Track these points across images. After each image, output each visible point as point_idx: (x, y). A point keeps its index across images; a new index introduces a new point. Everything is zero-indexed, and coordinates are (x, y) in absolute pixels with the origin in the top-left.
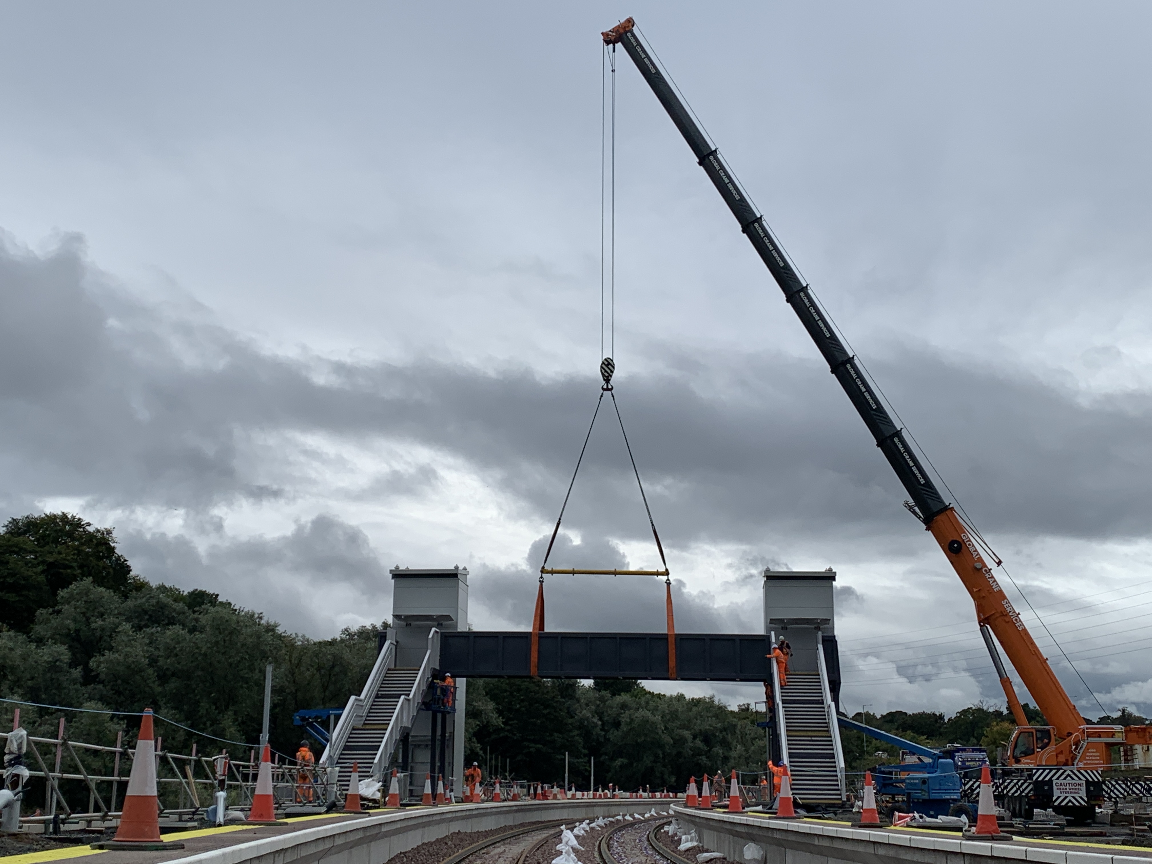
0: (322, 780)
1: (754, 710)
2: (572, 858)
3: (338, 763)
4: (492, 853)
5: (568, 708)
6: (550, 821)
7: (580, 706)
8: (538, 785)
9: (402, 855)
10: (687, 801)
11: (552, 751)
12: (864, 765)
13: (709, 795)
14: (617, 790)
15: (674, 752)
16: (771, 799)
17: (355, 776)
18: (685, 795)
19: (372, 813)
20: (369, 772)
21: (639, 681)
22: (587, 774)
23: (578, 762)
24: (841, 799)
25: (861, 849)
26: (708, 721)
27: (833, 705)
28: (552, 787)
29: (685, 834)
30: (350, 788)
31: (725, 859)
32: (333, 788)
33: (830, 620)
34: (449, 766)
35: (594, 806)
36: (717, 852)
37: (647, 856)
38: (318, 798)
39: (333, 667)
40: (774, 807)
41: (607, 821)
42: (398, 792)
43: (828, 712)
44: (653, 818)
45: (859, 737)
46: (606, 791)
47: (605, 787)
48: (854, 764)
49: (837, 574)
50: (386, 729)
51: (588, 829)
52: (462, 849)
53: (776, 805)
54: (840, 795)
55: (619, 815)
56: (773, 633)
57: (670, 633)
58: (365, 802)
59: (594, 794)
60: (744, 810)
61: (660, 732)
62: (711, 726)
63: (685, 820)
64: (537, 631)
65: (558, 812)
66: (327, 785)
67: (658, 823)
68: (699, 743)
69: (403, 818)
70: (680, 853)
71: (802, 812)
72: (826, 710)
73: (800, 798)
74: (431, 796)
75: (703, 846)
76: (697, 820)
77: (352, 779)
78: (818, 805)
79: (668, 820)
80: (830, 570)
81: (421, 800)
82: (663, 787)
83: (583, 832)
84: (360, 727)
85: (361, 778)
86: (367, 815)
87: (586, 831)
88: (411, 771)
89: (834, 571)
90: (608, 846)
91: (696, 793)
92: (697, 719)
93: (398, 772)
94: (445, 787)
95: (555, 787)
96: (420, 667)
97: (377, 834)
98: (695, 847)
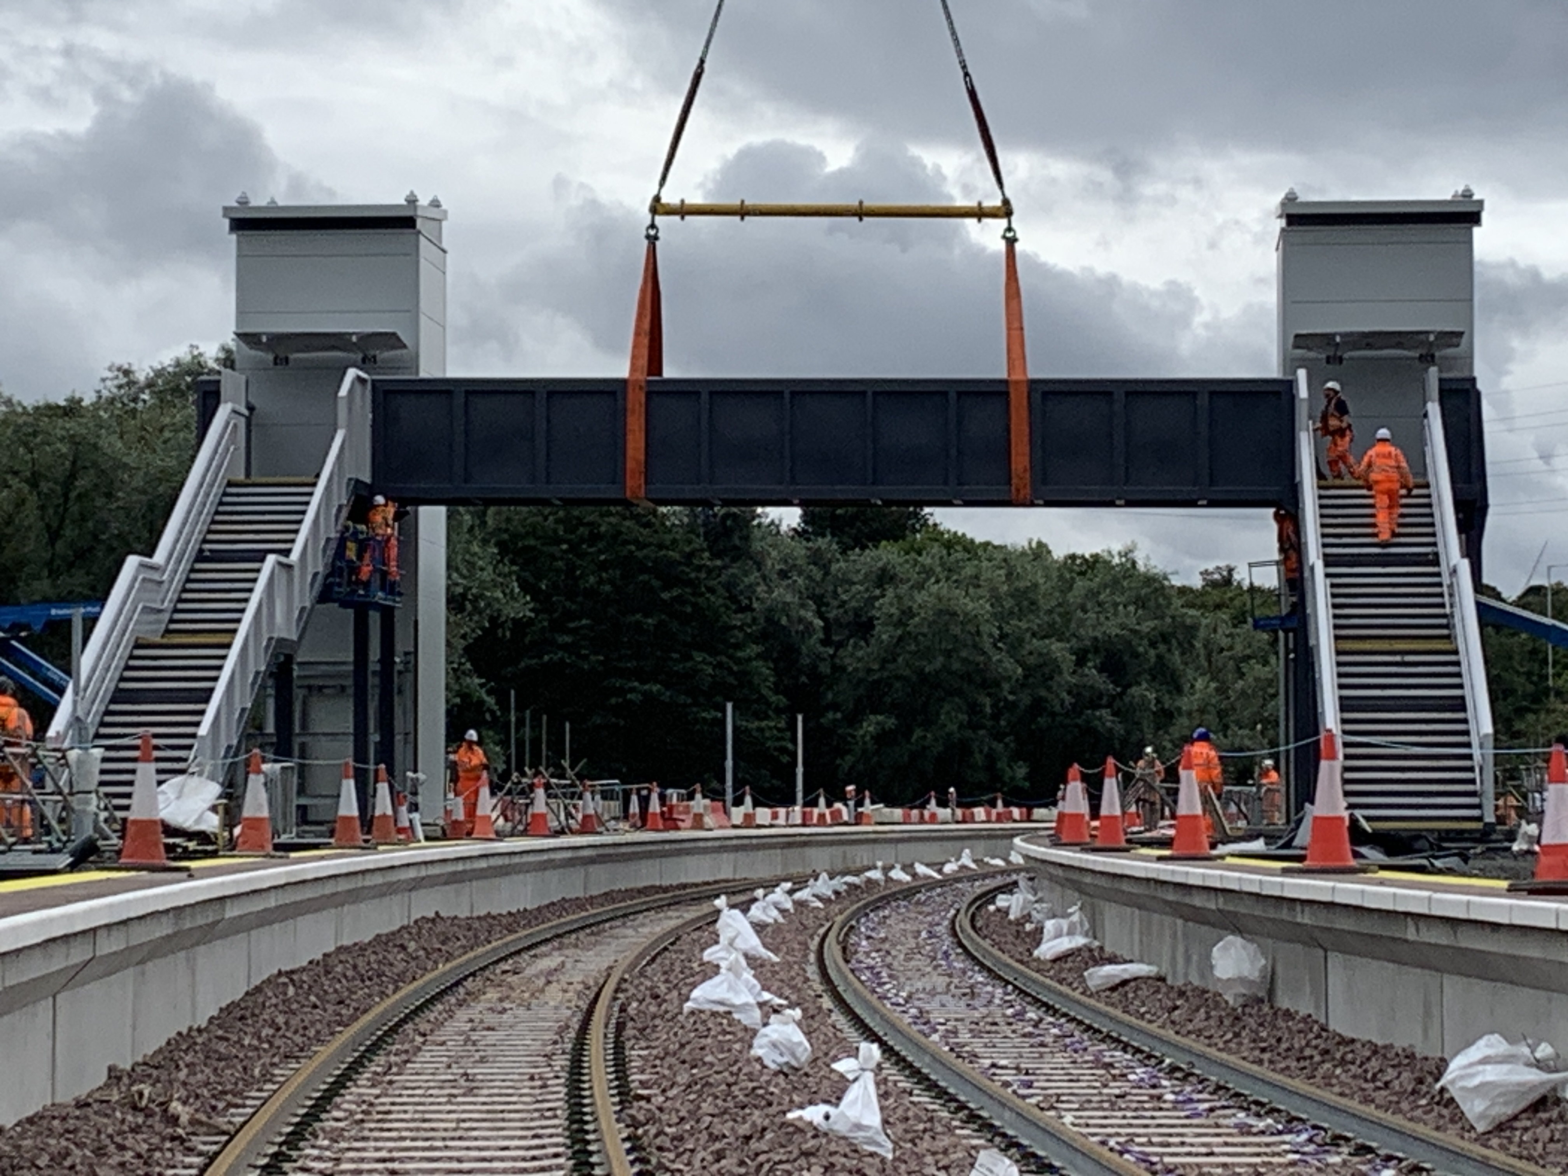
0: (56, 784)
1: (1246, 585)
2: (747, 982)
3: (97, 736)
4: (529, 972)
5: (729, 586)
6: (684, 886)
7: (764, 578)
8: (650, 791)
9: (284, 979)
10: (1058, 830)
11: (689, 701)
12: (1547, 728)
13: (1118, 812)
14: (867, 801)
15: (1025, 699)
16: (1288, 822)
17: (146, 771)
18: (1055, 812)
19: (198, 869)
20: (185, 760)
21: (927, 510)
22: (785, 759)
23: (761, 730)
24: (1480, 819)
25: (1532, 950)
26: (1116, 614)
27: (1464, 566)
28: (691, 797)
29: (1054, 916)
30: (134, 802)
31: (1162, 979)
32: (88, 802)
33: (1461, 334)
34: (406, 742)
35: (805, 844)
36: (1141, 961)
37: (950, 976)
38: (49, 831)
39: (72, 476)
40: (1296, 843)
41: (839, 883)
42: (265, 813)
43: (1451, 586)
44: (964, 876)
45: (1534, 652)
46: (838, 805)
47: (836, 795)
48: (1519, 726)
49: (1486, 205)
50: (228, 646)
51: (789, 905)
52: (447, 960)
53: (1304, 836)
54: (1479, 806)
55: (875, 868)
56: (1302, 374)
57: (1014, 377)
58: (177, 840)
59: (804, 814)
60: (1214, 852)
61: (987, 643)
62: (1123, 627)
63: (1052, 878)
64: (642, 376)
65: (706, 861)
66: (71, 794)
67: (979, 887)
68: (1092, 674)
69: (282, 882)
70: (1040, 966)
71: (1373, 855)
72: (1446, 580)
73: (1368, 819)
74: (358, 823)
75: (1101, 948)
76: (1088, 879)
77: (138, 778)
78: (1417, 835)
79: (1009, 880)
80: (1468, 194)
81: (332, 834)
82: (996, 790)
83: (775, 913)
84: (158, 640)
85: (163, 777)
86: (184, 875)
87: (783, 911)
88: (302, 756)
89: (1476, 197)
90: (844, 949)
91: (1084, 808)
92: (1085, 611)
93: (264, 760)
94: (396, 799)
95: (698, 796)
96: (318, 476)
97: (216, 923)
98: (1079, 950)
